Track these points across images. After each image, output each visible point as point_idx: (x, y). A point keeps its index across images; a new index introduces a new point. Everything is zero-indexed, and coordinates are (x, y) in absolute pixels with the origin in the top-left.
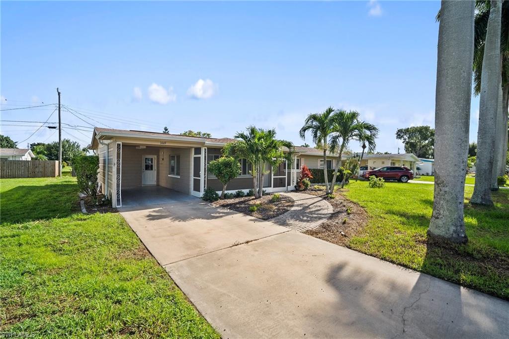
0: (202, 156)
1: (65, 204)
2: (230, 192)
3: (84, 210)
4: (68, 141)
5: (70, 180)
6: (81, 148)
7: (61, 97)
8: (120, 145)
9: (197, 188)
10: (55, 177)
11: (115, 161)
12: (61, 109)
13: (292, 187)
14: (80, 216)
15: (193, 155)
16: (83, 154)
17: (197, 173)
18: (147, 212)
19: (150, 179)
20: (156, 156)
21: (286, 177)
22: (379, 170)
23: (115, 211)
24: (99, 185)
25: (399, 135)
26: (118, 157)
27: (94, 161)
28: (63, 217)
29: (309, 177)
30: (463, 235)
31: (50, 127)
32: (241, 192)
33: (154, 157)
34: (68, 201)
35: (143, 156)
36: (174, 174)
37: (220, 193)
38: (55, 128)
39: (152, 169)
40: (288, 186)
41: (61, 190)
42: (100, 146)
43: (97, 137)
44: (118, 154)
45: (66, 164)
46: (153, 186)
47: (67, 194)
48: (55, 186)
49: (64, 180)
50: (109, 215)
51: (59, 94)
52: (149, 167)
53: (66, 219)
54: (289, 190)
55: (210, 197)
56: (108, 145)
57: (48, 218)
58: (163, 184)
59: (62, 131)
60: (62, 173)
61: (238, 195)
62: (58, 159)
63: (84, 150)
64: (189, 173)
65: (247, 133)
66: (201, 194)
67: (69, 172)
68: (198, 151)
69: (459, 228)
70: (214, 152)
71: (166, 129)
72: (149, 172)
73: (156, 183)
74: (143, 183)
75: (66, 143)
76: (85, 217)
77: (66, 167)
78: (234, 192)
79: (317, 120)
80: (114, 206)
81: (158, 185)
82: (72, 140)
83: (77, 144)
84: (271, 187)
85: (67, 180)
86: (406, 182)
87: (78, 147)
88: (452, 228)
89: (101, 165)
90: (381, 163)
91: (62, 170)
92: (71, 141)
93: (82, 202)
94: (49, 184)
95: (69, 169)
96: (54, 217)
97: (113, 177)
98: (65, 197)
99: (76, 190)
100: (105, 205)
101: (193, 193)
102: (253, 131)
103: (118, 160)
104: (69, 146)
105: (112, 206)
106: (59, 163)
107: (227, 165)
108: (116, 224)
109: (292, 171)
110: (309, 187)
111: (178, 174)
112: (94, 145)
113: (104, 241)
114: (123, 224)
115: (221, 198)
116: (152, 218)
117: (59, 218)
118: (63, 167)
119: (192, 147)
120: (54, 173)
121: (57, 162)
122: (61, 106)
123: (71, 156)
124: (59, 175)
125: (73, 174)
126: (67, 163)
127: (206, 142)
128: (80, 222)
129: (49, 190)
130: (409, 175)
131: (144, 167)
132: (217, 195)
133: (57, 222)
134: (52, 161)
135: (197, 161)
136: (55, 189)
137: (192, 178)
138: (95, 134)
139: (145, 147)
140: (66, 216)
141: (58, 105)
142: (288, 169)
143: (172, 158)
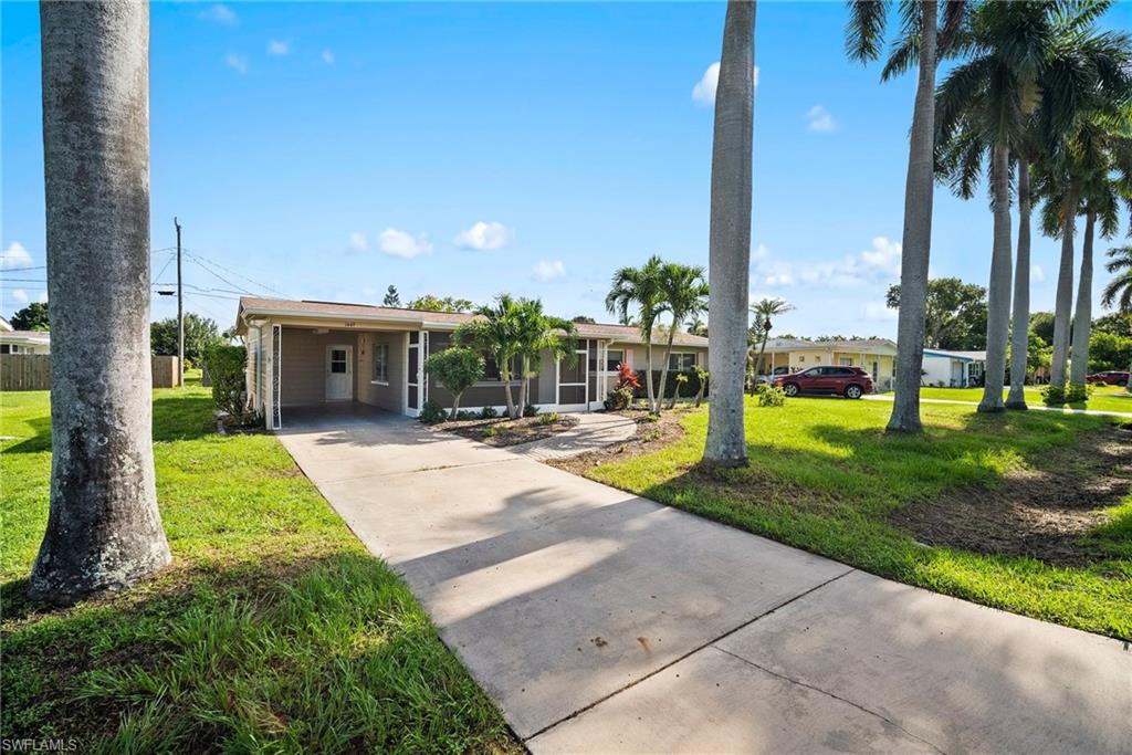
0: (421, 346)
1: (193, 423)
2: (469, 410)
3: (223, 432)
4: (193, 318)
5: (200, 392)
6: (220, 332)
7: (182, 233)
8: (278, 328)
9: (413, 404)
10: (171, 387)
11: (270, 354)
12: (182, 257)
13: (598, 404)
14: (216, 437)
15: (408, 345)
16: (224, 343)
17: (413, 378)
18: (318, 436)
19: (341, 387)
20: (351, 348)
21: (587, 384)
22: (803, 374)
23: (272, 433)
24: (249, 397)
25: (893, 299)
26: (276, 348)
27: (240, 355)
28: (191, 439)
29: (632, 385)
30: (736, 457)
31: (162, 293)
32: (491, 410)
33: (348, 349)
34: (197, 420)
35: (327, 347)
36: (380, 380)
37: (449, 411)
38: (170, 293)
39: (344, 371)
40: (590, 401)
41: (185, 407)
42: (251, 330)
43: (243, 316)
44: (276, 343)
45: (190, 364)
46: (348, 401)
47: (196, 411)
48: (174, 401)
49: (188, 392)
50: (259, 437)
51: (178, 228)
52: (339, 368)
53: (196, 442)
54: (592, 408)
55: (431, 417)
56: (261, 329)
57: (170, 440)
58: (364, 397)
59: (183, 300)
60: (185, 380)
61: (485, 415)
62: (176, 352)
63: (226, 335)
64: (401, 376)
65: (495, 306)
66: (419, 412)
67: (198, 380)
68: (414, 337)
69: (731, 446)
70: (439, 338)
71: (392, 291)
72: (339, 375)
73: (351, 397)
74: (327, 395)
75: (189, 321)
76: (224, 439)
77: (190, 370)
78: (478, 410)
79: (629, 279)
80: (268, 427)
81: (355, 400)
82: (202, 316)
83: (211, 323)
84: (554, 402)
85: (194, 392)
86: (858, 398)
87: (214, 328)
88: (723, 447)
89: (251, 361)
90: (814, 359)
91: (184, 376)
92: (200, 317)
93: (220, 423)
94: (163, 398)
95: (197, 373)
96: (179, 438)
97: (268, 380)
98: (193, 415)
99: (210, 407)
100: (256, 425)
101: (408, 411)
102: (506, 302)
103: (276, 354)
104: (197, 328)
105: (265, 426)
106: (180, 360)
107: (455, 360)
108: (268, 448)
109: (599, 373)
110: (630, 404)
111: (386, 380)
112: (241, 328)
113: (248, 463)
114: (277, 448)
115: (450, 419)
116: (323, 442)
117: (186, 439)
118: (186, 369)
119: (405, 332)
120: (170, 379)
121: (175, 359)
122: (182, 251)
123: (201, 347)
124: (179, 384)
125: (205, 382)
126: (192, 361)
127: (425, 322)
128: (215, 445)
129: (164, 407)
130: (863, 384)
131: (330, 368)
132: (444, 413)
133: (182, 444)
134: (166, 358)
135: (413, 353)
136: (175, 405)
137: (407, 385)
138: (241, 309)
139: (327, 331)
140: (196, 438)
141: (176, 251)
142: (590, 369)
143: (376, 349)
